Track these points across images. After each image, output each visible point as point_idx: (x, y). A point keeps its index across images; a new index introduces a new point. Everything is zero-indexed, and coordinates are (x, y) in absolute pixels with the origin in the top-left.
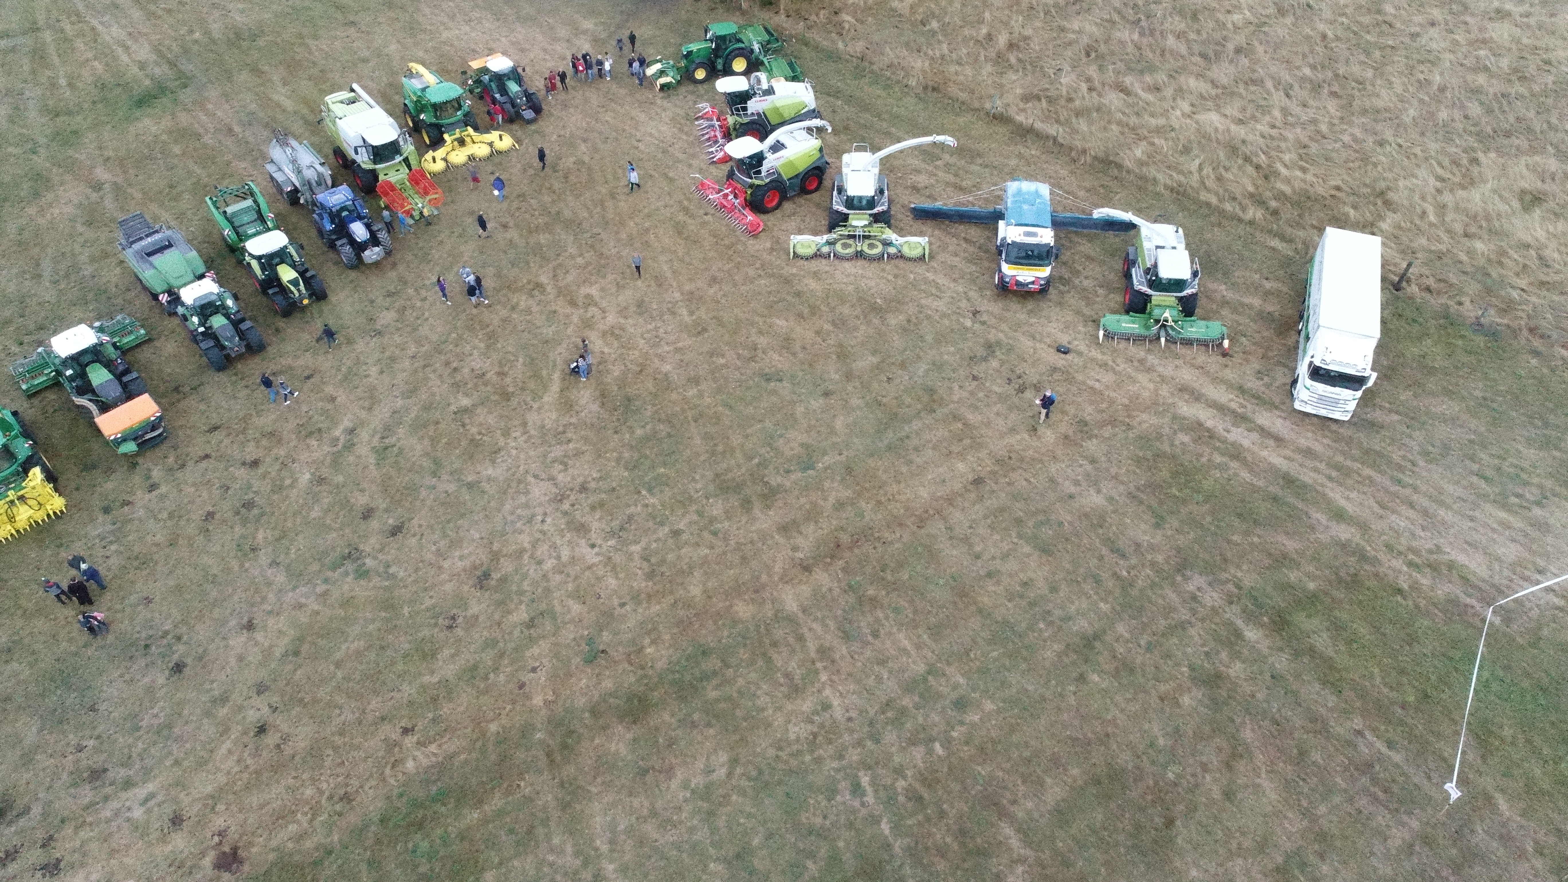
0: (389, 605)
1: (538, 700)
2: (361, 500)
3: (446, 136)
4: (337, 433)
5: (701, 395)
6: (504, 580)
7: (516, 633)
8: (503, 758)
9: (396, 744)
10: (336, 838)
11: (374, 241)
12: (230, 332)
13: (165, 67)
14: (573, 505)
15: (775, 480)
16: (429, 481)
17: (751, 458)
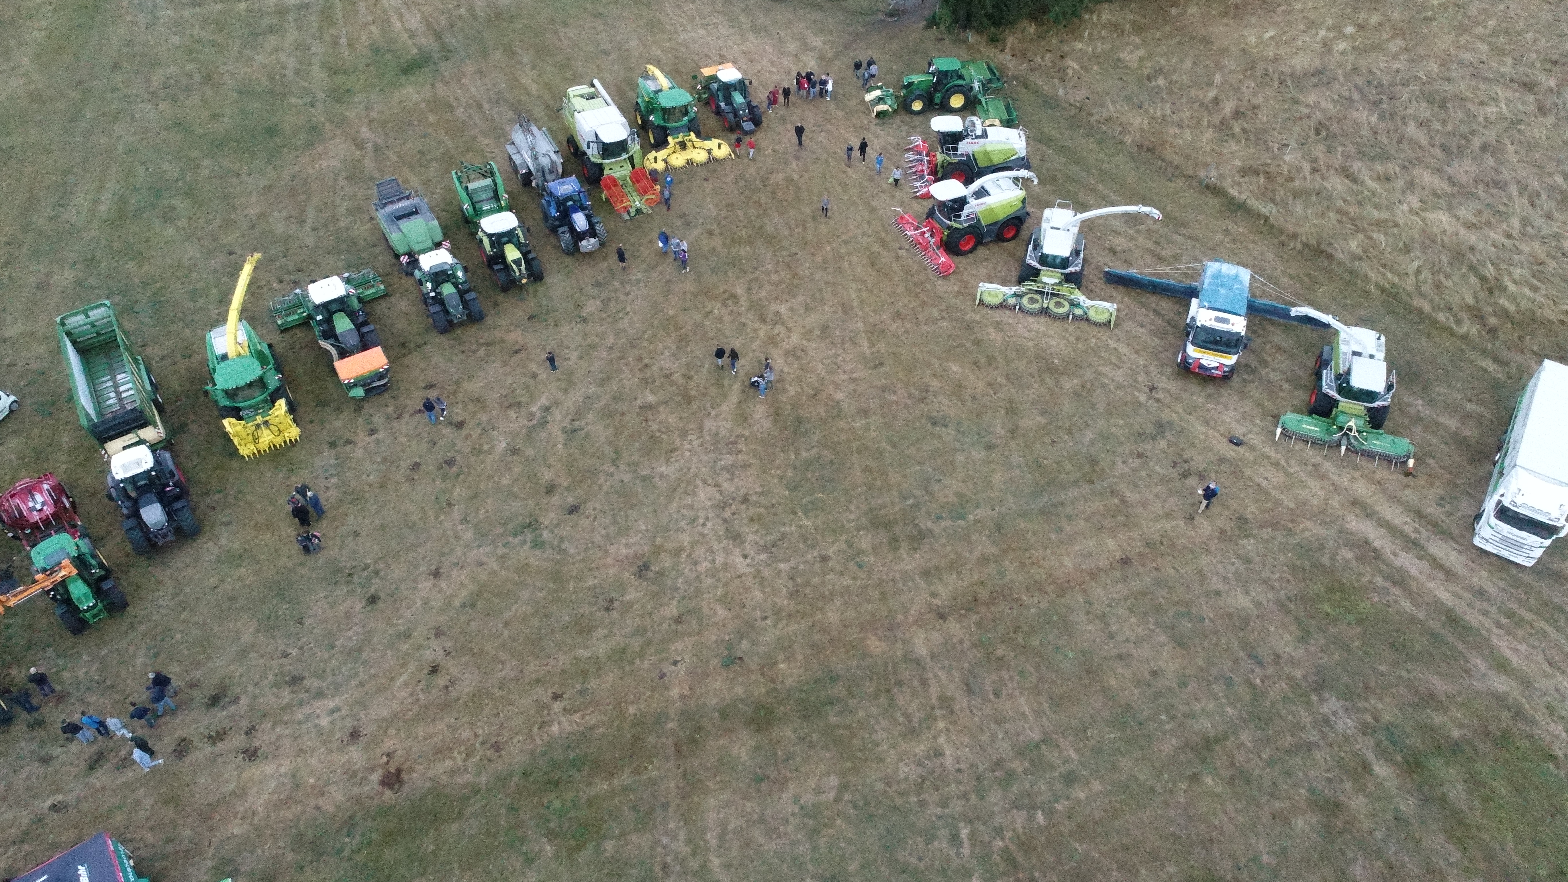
0: (557, 578)
1: (675, 692)
2: (547, 475)
3: (670, 139)
4: (534, 409)
5: (867, 429)
6: (661, 573)
7: (665, 626)
8: (636, 738)
9: (545, 706)
10: (484, 779)
11: (592, 232)
12: (456, 301)
13: (431, 39)
14: (734, 514)
15: (926, 524)
16: (608, 468)
17: (905, 499)
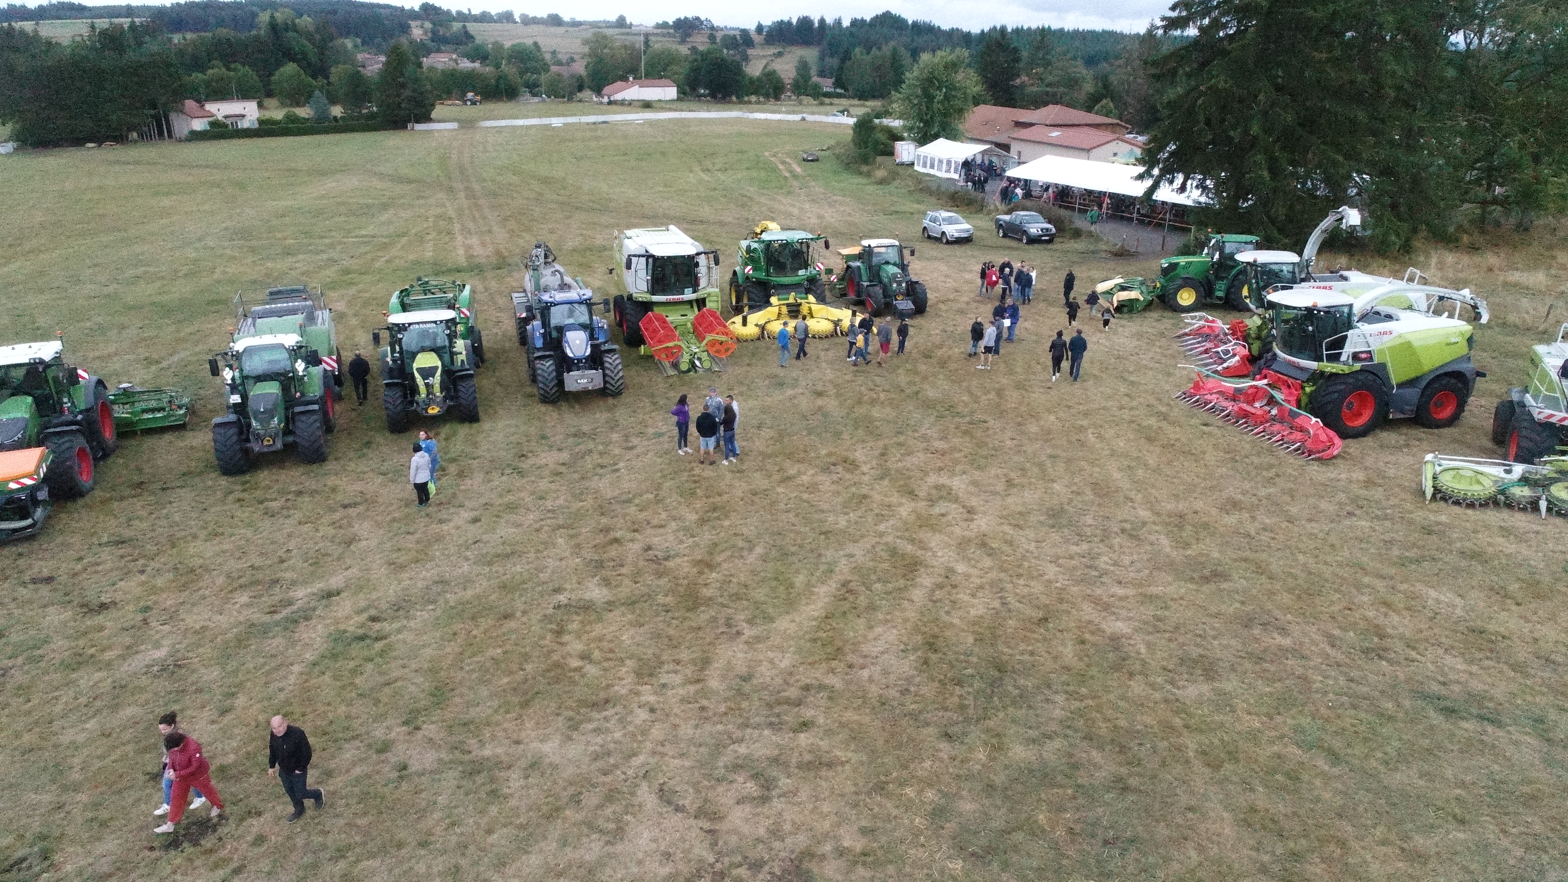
3: (774, 300)
11: (593, 359)
12: (274, 411)
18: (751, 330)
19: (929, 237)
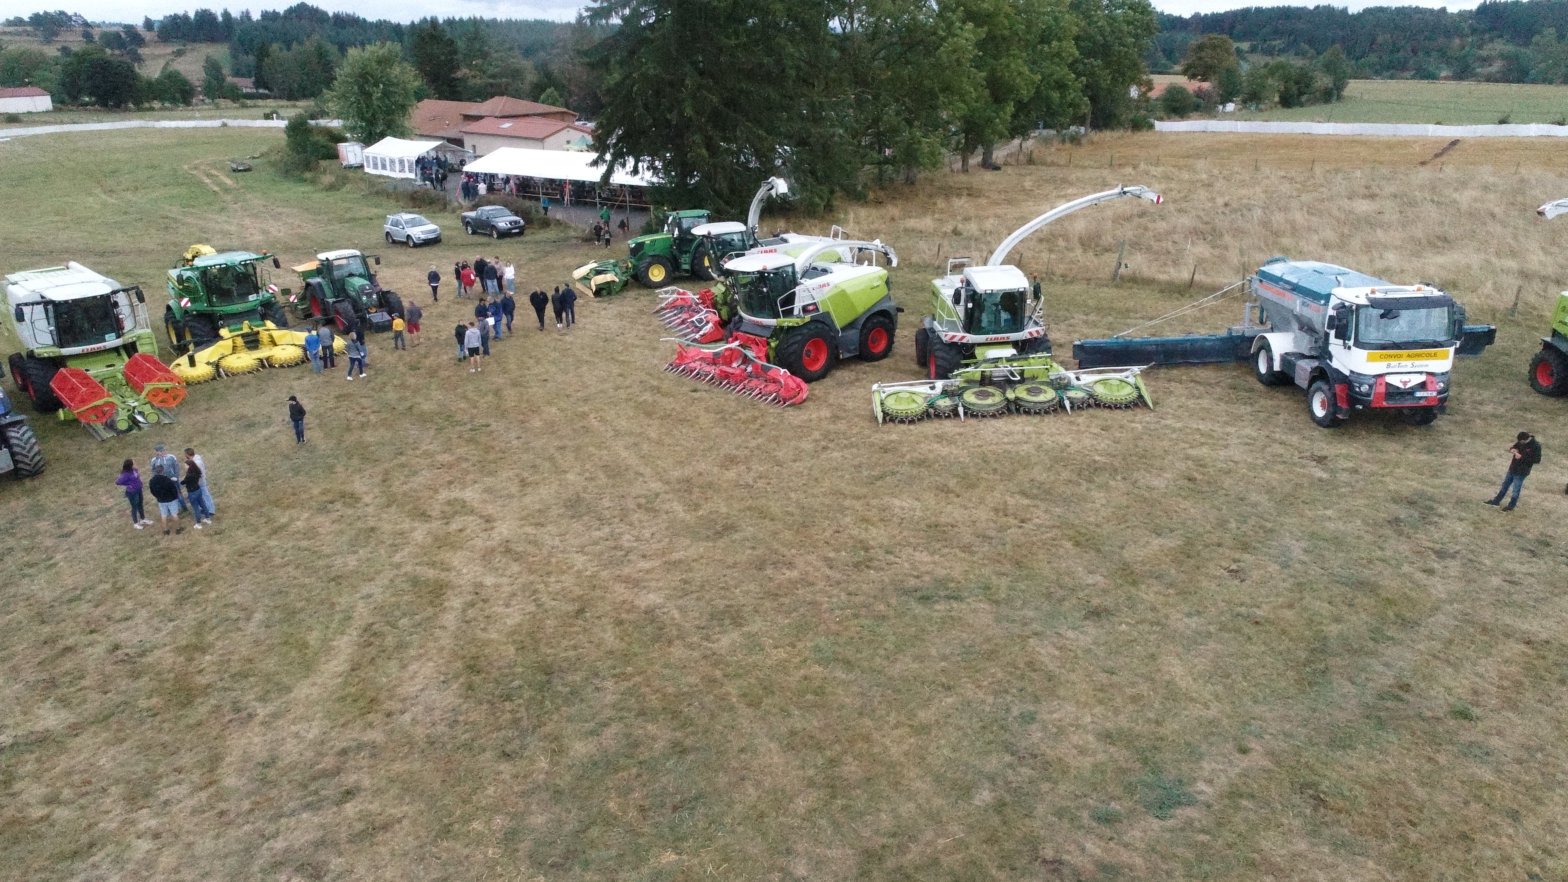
3: (224, 332)
18: (202, 370)
19: (394, 242)
